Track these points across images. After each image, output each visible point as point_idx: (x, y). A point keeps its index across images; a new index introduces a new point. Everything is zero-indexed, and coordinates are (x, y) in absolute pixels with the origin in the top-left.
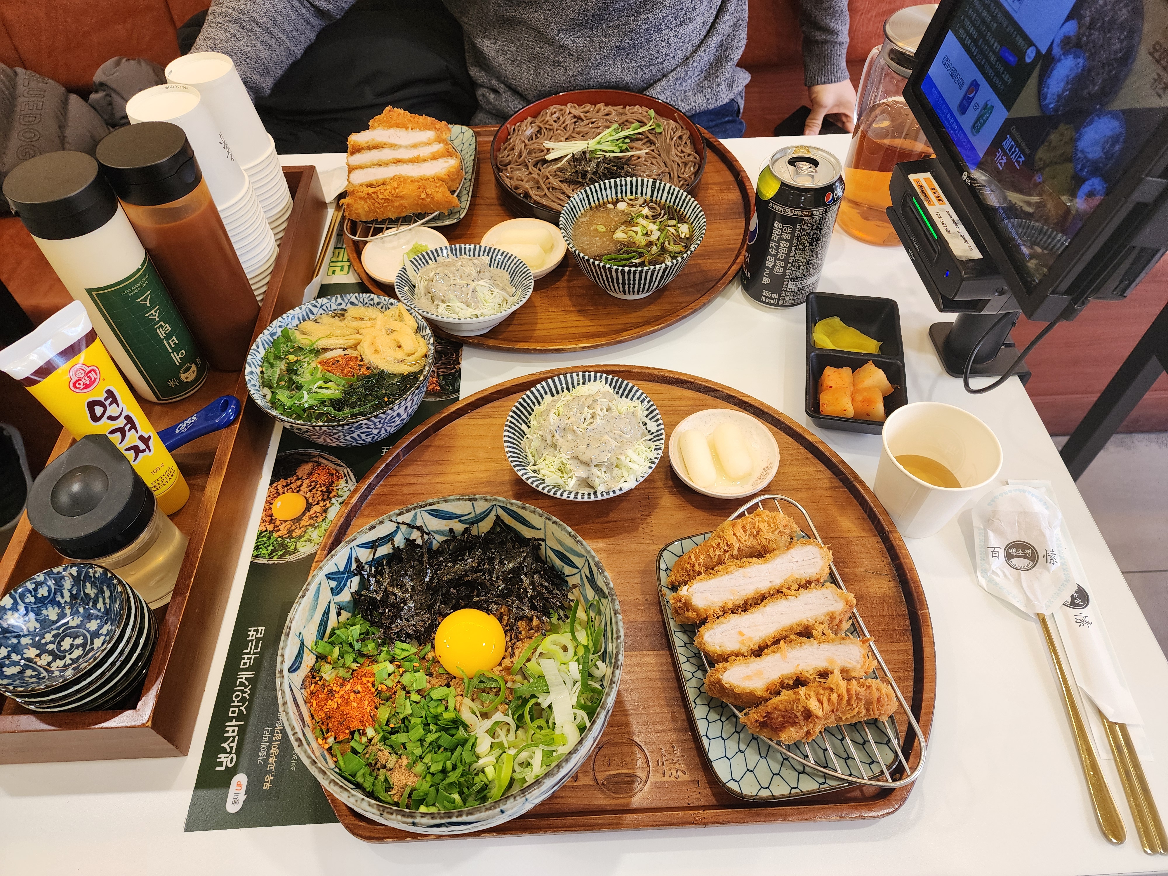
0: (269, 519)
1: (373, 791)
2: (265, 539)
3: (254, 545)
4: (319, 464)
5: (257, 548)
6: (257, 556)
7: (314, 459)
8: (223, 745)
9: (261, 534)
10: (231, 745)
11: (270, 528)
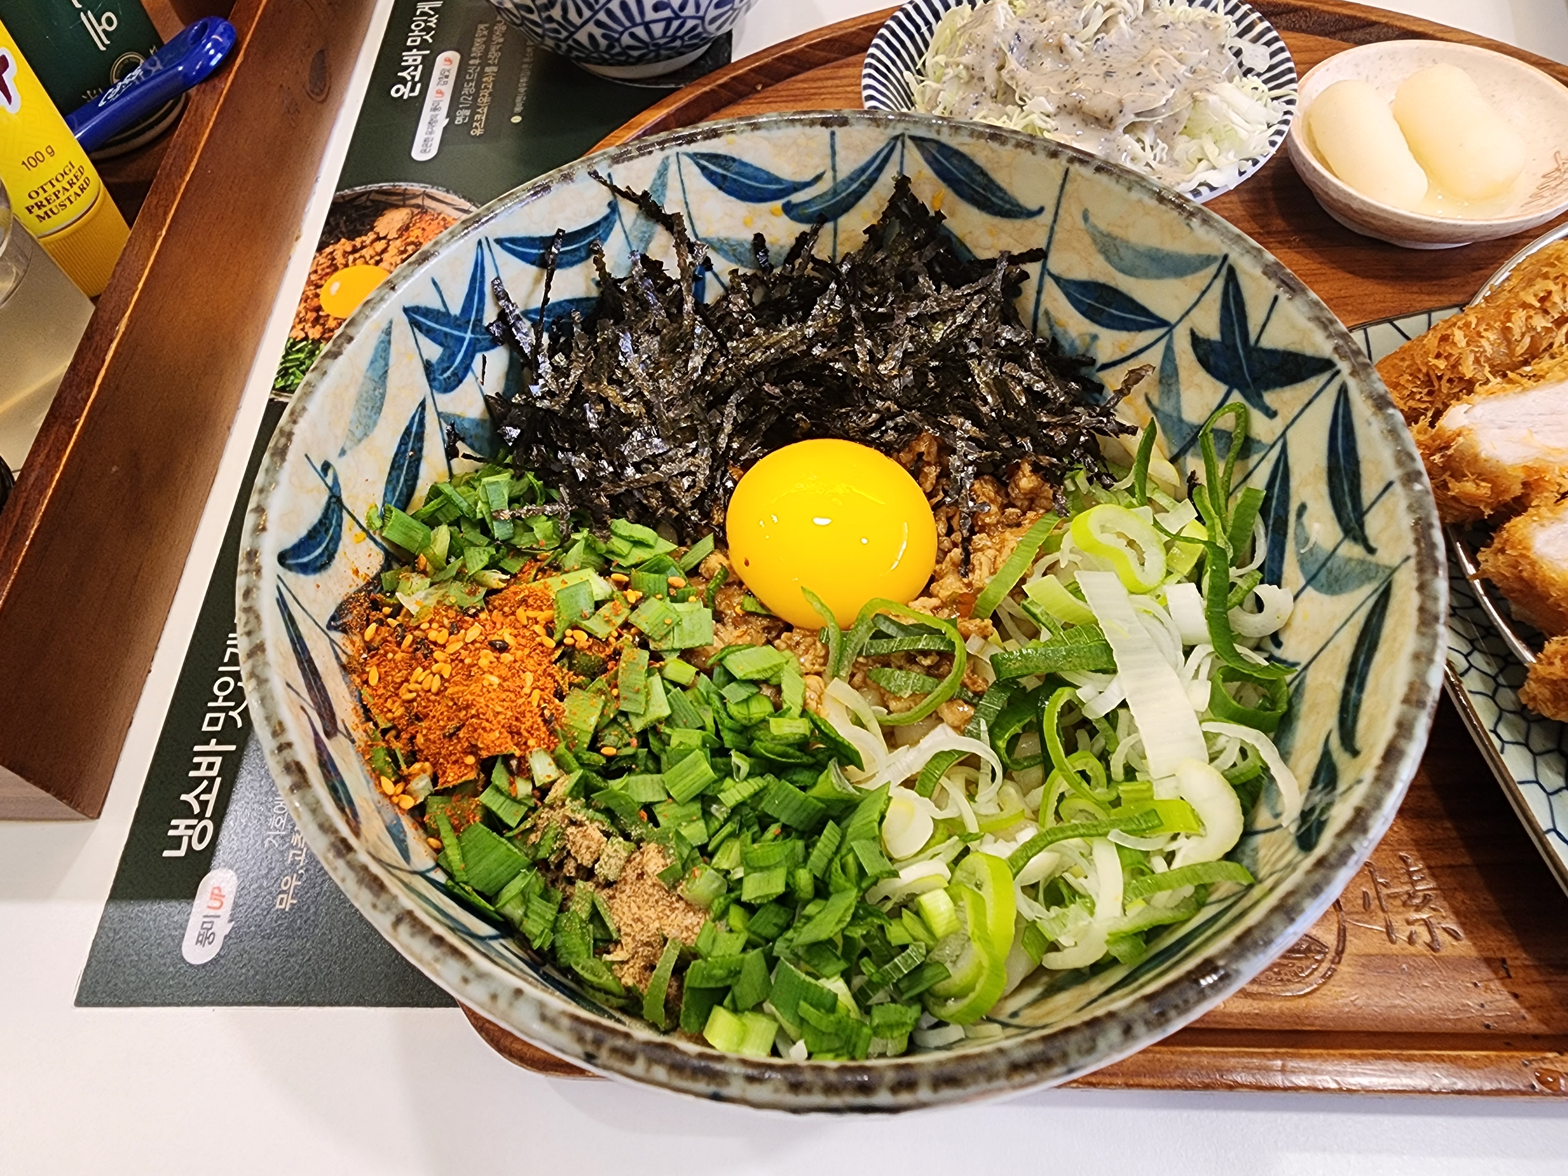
0: (311, 316)
1: (553, 947)
2: (302, 356)
3: (277, 367)
4: (424, 210)
5: (284, 373)
6: (283, 389)
7: (414, 202)
8: (183, 797)
9: (293, 345)
10: (203, 797)
11: (315, 333)
